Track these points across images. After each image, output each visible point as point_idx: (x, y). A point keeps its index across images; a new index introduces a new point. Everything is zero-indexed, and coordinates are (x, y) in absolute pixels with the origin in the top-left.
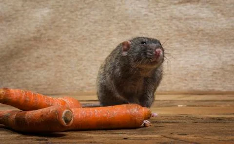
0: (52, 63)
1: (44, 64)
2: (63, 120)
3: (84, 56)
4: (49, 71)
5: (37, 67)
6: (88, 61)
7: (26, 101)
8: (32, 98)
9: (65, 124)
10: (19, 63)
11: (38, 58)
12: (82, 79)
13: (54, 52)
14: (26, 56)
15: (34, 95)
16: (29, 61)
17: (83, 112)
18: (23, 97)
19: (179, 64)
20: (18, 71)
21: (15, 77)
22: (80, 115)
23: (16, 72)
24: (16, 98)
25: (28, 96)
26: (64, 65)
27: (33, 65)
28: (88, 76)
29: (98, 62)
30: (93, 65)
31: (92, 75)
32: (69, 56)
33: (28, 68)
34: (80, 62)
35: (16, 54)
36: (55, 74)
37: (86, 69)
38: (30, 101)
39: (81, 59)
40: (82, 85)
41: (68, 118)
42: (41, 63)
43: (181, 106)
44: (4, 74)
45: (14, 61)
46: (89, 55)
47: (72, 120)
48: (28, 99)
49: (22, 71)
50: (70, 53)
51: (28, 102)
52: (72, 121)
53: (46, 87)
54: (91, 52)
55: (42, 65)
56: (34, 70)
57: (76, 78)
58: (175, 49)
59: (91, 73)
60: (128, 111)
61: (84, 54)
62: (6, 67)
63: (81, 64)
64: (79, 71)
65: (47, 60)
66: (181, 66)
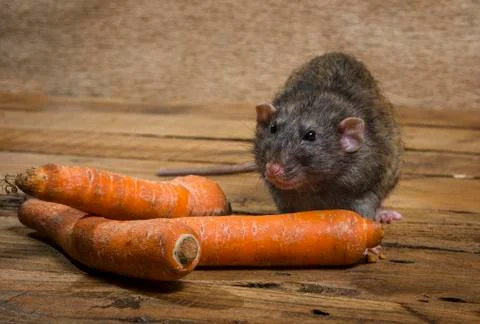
0: (177, 34)
1: (157, 34)
2: (175, 257)
3: (249, 21)
4: (169, 49)
5: (141, 40)
6: (257, 31)
7: (96, 196)
8: (111, 188)
9: (180, 266)
10: (102, 28)
11: (144, 19)
12: (243, 73)
13: (182, 8)
14: (118, 13)
15: (116, 179)
16: (123, 25)
17: (226, 229)
18: (90, 186)
19: (466, 48)
20: (101, 47)
21: (95, 60)
22: (218, 235)
23: (95, 49)
24: (75, 189)
25: (100, 185)
26: (203, 38)
27: (135, 35)
28: (256, 67)
29: (280, 34)
30: (267, 42)
31: (264, 65)
32: (215, 19)
33: (122, 42)
34: (240, 34)
35: (96, 8)
36: (184, 59)
37: (252, 50)
38: (104, 196)
39: (242, 28)
40: (243, 86)
41: (188, 254)
42: (151, 31)
43: (462, 176)
44: (71, 51)
45: (92, 24)
46: (260, 19)
47: (198, 256)
48: (100, 192)
49: (108, 47)
50: (216, 11)
51: (102, 198)
52: (197, 259)
53: (163, 86)
54: (265, 11)
55: (154, 35)
56: (136, 47)
57: (229, 69)
58: (459, 14)
59: (263, 60)
60: (328, 229)
61: (248, 17)
62: (74, 37)
63: (241, 39)
64: (236, 54)
65: (165, 24)
66: (471, 53)
